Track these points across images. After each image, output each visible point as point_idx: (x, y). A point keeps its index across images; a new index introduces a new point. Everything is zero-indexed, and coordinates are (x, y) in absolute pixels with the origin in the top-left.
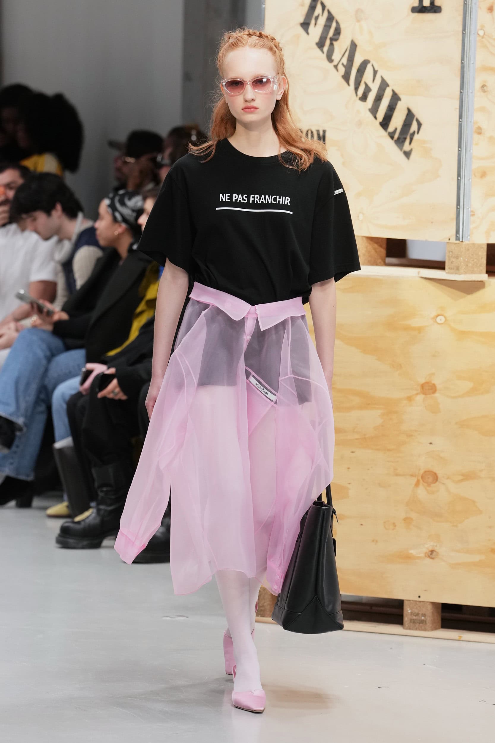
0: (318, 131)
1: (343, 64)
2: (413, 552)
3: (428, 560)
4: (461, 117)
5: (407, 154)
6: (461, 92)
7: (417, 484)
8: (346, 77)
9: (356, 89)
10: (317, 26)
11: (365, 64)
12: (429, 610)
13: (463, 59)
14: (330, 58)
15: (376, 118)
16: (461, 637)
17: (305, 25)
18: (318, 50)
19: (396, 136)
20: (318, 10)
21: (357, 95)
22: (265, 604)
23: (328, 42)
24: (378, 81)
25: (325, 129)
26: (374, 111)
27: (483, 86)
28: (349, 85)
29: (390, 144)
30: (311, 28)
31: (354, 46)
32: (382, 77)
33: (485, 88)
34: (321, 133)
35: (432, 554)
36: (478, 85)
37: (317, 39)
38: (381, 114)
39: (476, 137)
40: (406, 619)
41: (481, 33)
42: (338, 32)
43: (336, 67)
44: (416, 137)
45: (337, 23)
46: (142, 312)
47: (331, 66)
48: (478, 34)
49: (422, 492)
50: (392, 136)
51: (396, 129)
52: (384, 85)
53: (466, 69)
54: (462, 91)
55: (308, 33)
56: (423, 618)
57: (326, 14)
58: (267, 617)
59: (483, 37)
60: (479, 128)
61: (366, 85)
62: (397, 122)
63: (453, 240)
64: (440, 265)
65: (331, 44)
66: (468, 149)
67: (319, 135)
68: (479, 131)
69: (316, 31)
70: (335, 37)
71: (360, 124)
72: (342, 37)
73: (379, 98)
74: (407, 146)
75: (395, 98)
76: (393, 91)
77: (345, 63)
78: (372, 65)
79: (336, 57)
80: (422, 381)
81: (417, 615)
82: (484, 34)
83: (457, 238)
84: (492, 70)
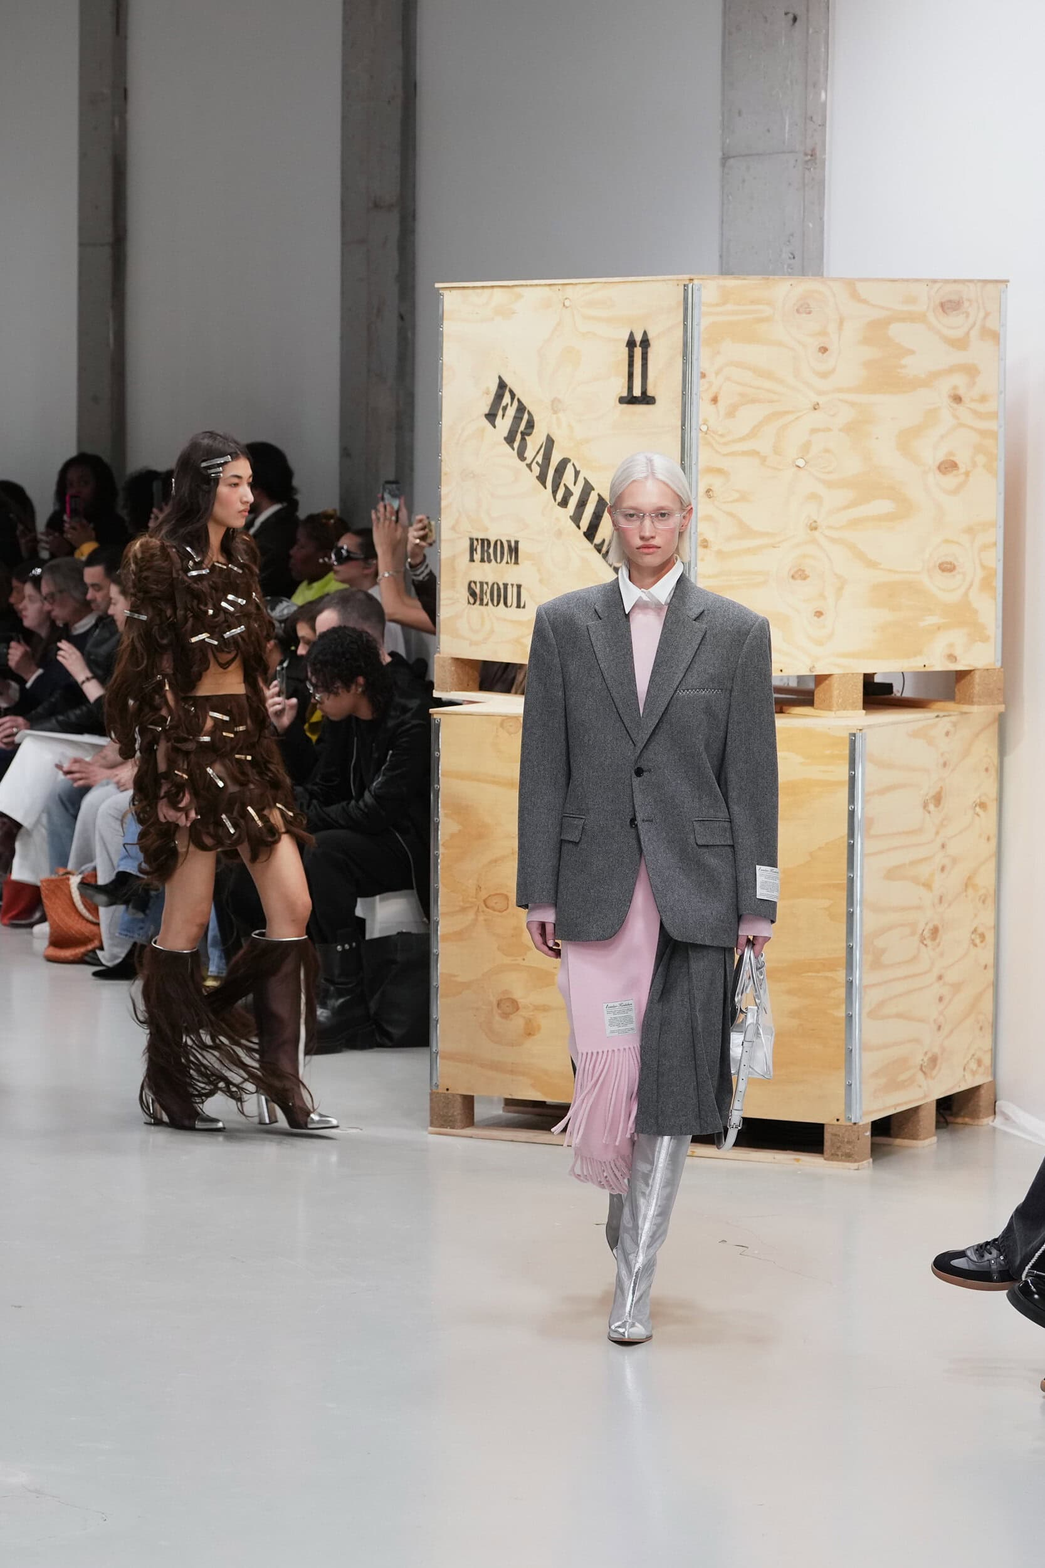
0: (509, 542)
1: (537, 463)
8: (542, 478)
9: (555, 492)
10: (505, 417)
11: (564, 462)
14: (521, 456)
15: (579, 527)
16: (693, 1152)
17: (491, 417)
18: (507, 447)
19: (604, 549)
20: (507, 399)
21: (555, 500)
22: (455, 1113)
23: (519, 436)
24: (581, 483)
25: (517, 539)
26: (576, 519)
27: (708, 491)
28: (545, 488)
29: (597, 559)
30: (498, 420)
31: (550, 442)
32: (585, 478)
33: (711, 493)
34: (513, 544)
36: (702, 490)
37: (505, 434)
38: (585, 522)
39: (701, 551)
41: (704, 428)
42: (531, 425)
43: (529, 466)
45: (529, 413)
47: (523, 465)
48: (701, 430)
50: (598, 548)
51: (604, 541)
52: (588, 488)
55: (494, 426)
57: (516, 403)
58: (457, 1129)
59: (706, 433)
60: (705, 541)
61: (567, 488)
62: (605, 532)
65: (523, 439)
67: (510, 546)
68: (705, 544)
69: (504, 424)
71: (559, 533)
72: (535, 430)
73: (582, 504)
75: (602, 504)
76: (599, 495)
77: (541, 461)
78: (573, 465)
79: (529, 454)
82: (708, 429)
84: (719, 471)
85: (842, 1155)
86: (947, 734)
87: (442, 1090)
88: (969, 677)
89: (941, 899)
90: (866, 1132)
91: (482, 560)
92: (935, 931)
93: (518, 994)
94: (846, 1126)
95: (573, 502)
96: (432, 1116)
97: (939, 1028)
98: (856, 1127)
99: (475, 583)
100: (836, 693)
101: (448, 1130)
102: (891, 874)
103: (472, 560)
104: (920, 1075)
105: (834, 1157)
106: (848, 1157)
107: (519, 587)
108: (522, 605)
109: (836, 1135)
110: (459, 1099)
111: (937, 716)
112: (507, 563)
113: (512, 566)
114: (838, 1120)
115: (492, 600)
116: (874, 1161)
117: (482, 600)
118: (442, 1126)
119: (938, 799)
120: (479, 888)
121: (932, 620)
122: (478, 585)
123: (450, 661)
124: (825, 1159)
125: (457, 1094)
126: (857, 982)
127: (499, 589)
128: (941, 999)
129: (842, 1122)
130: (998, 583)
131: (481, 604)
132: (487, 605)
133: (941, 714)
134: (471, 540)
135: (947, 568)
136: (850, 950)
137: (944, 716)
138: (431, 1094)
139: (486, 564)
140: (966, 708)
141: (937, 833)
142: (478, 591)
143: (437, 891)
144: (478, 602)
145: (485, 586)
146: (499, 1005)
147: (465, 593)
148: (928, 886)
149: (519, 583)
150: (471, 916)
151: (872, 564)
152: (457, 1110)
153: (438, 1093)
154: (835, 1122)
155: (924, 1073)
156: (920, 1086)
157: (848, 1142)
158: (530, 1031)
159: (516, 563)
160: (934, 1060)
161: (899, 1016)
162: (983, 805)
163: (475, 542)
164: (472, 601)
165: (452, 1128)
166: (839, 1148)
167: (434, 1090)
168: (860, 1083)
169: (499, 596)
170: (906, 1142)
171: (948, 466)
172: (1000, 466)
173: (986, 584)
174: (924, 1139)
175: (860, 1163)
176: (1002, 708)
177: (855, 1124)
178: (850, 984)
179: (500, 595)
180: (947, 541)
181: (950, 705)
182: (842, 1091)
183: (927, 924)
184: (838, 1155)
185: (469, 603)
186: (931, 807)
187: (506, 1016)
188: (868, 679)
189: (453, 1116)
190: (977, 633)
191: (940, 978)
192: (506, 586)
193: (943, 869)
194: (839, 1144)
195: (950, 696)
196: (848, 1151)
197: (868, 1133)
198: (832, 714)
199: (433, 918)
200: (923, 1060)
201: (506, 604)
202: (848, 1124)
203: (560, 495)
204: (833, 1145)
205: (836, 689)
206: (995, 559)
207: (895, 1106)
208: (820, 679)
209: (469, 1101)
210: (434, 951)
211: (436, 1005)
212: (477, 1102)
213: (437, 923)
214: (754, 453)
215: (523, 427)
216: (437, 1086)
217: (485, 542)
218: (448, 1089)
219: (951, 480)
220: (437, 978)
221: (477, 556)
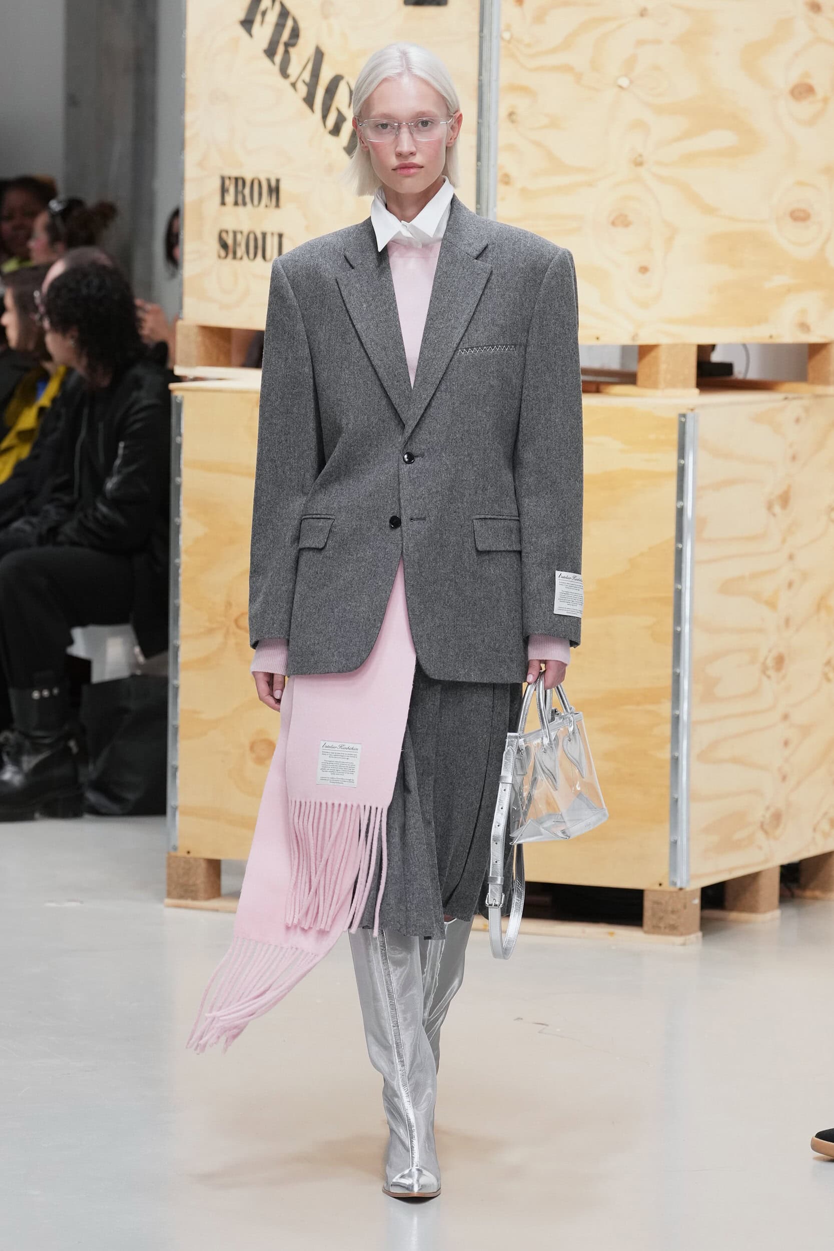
0: (269, 181)
1: (304, 82)
4: (479, 159)
6: (478, 123)
8: (309, 100)
9: (325, 117)
10: (265, 25)
11: (336, 81)
13: (480, 74)
14: (284, 72)
17: (247, 23)
18: (266, 61)
20: (266, 2)
21: (325, 126)
22: (198, 882)
23: (281, 49)
25: (279, 176)
26: (351, 149)
27: (511, 114)
28: (313, 111)
30: (256, 27)
31: (319, 56)
33: (514, 117)
34: (273, 183)
36: (503, 112)
37: (265, 44)
39: (502, 188)
41: (506, 35)
42: (295, 33)
43: (294, 85)
45: (294, 20)
46: (8, 450)
47: (286, 84)
48: (502, 38)
53: (485, 89)
54: (480, 121)
55: (251, 35)
57: (277, 7)
58: (200, 901)
59: (509, 42)
60: (506, 176)
61: (339, 113)
65: (286, 52)
66: (491, 206)
67: (269, 186)
68: (506, 180)
69: (263, 31)
70: (292, 41)
71: (330, 169)
72: (301, 41)
77: (307, 79)
78: (348, 84)
79: (294, 69)
82: (512, 37)
84: (524, 90)
85: (665, 928)
86: (798, 420)
87: (181, 853)
88: (824, 352)
89: (787, 622)
90: (694, 899)
91: (236, 203)
92: (780, 661)
94: (671, 892)
95: (347, 129)
96: (169, 885)
97: (784, 778)
98: (681, 893)
99: (227, 232)
100: (663, 367)
101: (189, 902)
102: (727, 588)
103: (223, 203)
104: (760, 835)
105: (656, 929)
106: (673, 929)
107: (280, 236)
109: (658, 903)
110: (203, 865)
111: (786, 399)
112: (266, 206)
113: (273, 213)
114: (660, 885)
115: (248, 252)
116: (704, 936)
117: (235, 253)
118: (181, 897)
119: (785, 499)
120: (229, 604)
121: (780, 280)
122: (231, 235)
123: (196, 330)
124: (646, 932)
125: (200, 859)
126: (684, 717)
127: (256, 239)
128: (786, 743)
129: (667, 887)
131: (235, 257)
132: (241, 258)
133: (790, 396)
134: (223, 179)
135: (800, 216)
136: (677, 678)
137: (794, 398)
138: (169, 858)
139: (240, 209)
140: (819, 389)
141: (784, 541)
142: (230, 241)
143: (177, 609)
144: (231, 255)
145: (239, 236)
146: (252, 747)
147: (215, 245)
148: (772, 604)
149: (281, 231)
150: (219, 638)
151: (709, 210)
152: (200, 878)
153: (176, 857)
154: (657, 887)
155: (766, 833)
156: (760, 848)
157: (673, 912)
159: (277, 205)
160: (777, 817)
161: (735, 760)
163: (227, 182)
164: (223, 253)
165: (195, 898)
166: (661, 918)
167: (173, 853)
168: (688, 839)
169: (256, 247)
170: (744, 916)
171: (803, 91)
174: (765, 912)
175: (688, 937)
177: (681, 889)
178: (676, 720)
179: (257, 245)
180: (800, 184)
181: (803, 387)
182: (666, 850)
183: (770, 651)
184: (659, 927)
185: (219, 257)
186: (777, 509)
187: (260, 760)
188: (704, 351)
189: (194, 885)
191: (786, 717)
192: (264, 235)
193: (790, 585)
194: (661, 914)
195: (802, 376)
196: (672, 922)
197: (697, 901)
198: (658, 393)
199: (172, 642)
200: (764, 816)
201: (264, 257)
202: (672, 889)
203: (330, 121)
204: (654, 915)
205: (664, 363)
207: (731, 870)
208: (644, 351)
209: (215, 866)
210: (172, 682)
211: (176, 750)
212: (224, 867)
213: (177, 649)
214: (567, 68)
215: (286, 35)
216: (175, 848)
217: (239, 181)
218: (189, 852)
219: (805, 108)
220: (176, 718)
221: (230, 198)
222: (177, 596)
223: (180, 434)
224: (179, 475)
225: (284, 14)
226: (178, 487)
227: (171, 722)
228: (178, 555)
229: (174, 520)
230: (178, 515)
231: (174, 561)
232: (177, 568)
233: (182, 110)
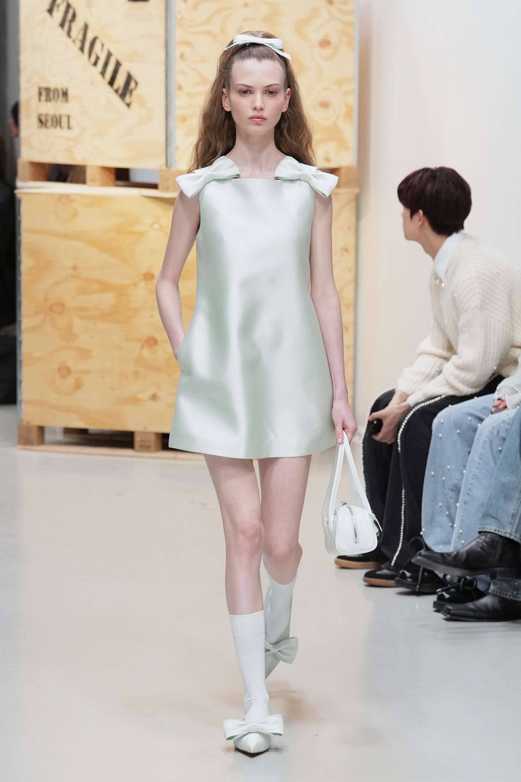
0: (62, 90)
1: (79, 39)
2: (141, 396)
3: (151, 403)
4: (167, 77)
5: (128, 105)
6: (166, 61)
7: (142, 347)
8: (82, 49)
9: (89, 57)
10: (59, 11)
11: (95, 39)
12: (153, 438)
13: (166, 35)
14: (69, 34)
15: (104, 79)
16: (176, 456)
17: (50, 11)
18: (59, 30)
19: (120, 91)
21: (90, 62)
22: (33, 437)
24: (105, 52)
25: (67, 87)
26: (103, 73)
27: (182, 56)
28: (83, 53)
29: (116, 98)
30: (55, 13)
31: (86, 27)
32: (108, 49)
34: (65, 90)
35: (154, 397)
36: (178, 55)
37: (59, 21)
38: (108, 76)
39: (178, 92)
40: (137, 445)
41: (179, 16)
42: (74, 16)
43: (74, 41)
44: (134, 93)
45: (74, 9)
47: (69, 41)
48: (177, 18)
49: (146, 353)
50: (116, 91)
51: (119, 87)
52: (109, 55)
53: (169, 43)
54: (167, 59)
55: (52, 17)
56: (148, 444)
57: (65, 3)
58: (34, 446)
59: (180, 20)
60: (180, 86)
61: (97, 54)
62: (120, 81)
63: (164, 168)
64: (154, 186)
65: (70, 25)
66: (172, 101)
67: (62, 92)
68: (180, 88)
69: (58, 15)
70: (73, 20)
71: (92, 82)
72: (77, 19)
73: (106, 64)
74: (128, 99)
75: (118, 65)
76: (116, 59)
77: (81, 38)
78: (100, 41)
79: (74, 33)
80: (144, 270)
81: (144, 441)
82: (181, 17)
83: (167, 166)
84: (188, 43)
87: (24, 423)
91: (46, 100)
93: (71, 363)
95: (101, 63)
96: (19, 439)
99: (42, 115)
101: (29, 447)
103: (40, 100)
107: (69, 117)
108: (70, 126)
110: (36, 429)
112: (62, 101)
113: (64, 104)
115: (52, 125)
117: (46, 125)
118: (25, 444)
120: (46, 300)
121: (316, 137)
122: (44, 116)
123: (28, 164)
125: (34, 425)
127: (56, 118)
130: (355, 115)
131: (46, 127)
132: (49, 127)
134: (40, 89)
135: (325, 105)
138: (18, 426)
139: (49, 103)
142: (43, 119)
144: (44, 126)
145: (48, 117)
146: (59, 370)
147: (35, 121)
149: (69, 114)
150: (41, 317)
152: (34, 435)
153: (22, 425)
158: (78, 386)
159: (67, 101)
162: (346, 250)
163: (41, 90)
164: (40, 125)
165: (31, 445)
167: (20, 423)
169: (57, 123)
171: (325, 43)
172: (356, 43)
173: (348, 115)
176: (356, 190)
179: (57, 121)
180: (325, 89)
185: (38, 127)
187: (63, 377)
189: (31, 438)
190: (343, 145)
192: (61, 116)
199: (18, 318)
201: (60, 127)
203: (93, 58)
206: (353, 100)
209: (41, 430)
210: (19, 338)
211: (21, 371)
212: (46, 430)
213: (20, 322)
214: (209, 33)
215: (70, 16)
216: (21, 421)
217: (48, 90)
218: (28, 422)
219: (326, 52)
220: (20, 355)
221: (43, 97)
222: (20, 296)
223: (19, 215)
224: (20, 235)
225: (68, 6)
226: (20, 242)
227: (19, 358)
228: (20, 275)
229: (18, 258)
230: (20, 255)
231: (18, 279)
232: (20, 281)
233: (17, 53)
